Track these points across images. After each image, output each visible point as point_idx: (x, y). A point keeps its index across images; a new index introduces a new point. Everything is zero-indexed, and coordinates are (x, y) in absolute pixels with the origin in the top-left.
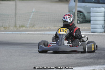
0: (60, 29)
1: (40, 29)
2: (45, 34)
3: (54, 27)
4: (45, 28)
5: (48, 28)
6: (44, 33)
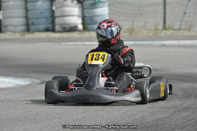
0: (92, 53)
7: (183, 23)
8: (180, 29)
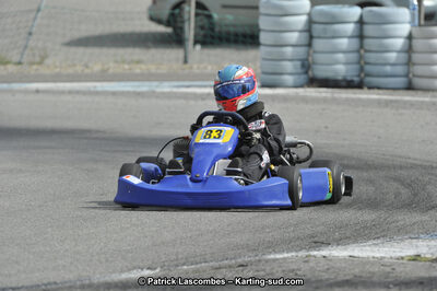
1: (70, 71)
2: (97, 93)
3: (116, 62)
4: (87, 66)
5: (97, 68)
6: (92, 89)
7: (27, 52)
8: (20, 63)
